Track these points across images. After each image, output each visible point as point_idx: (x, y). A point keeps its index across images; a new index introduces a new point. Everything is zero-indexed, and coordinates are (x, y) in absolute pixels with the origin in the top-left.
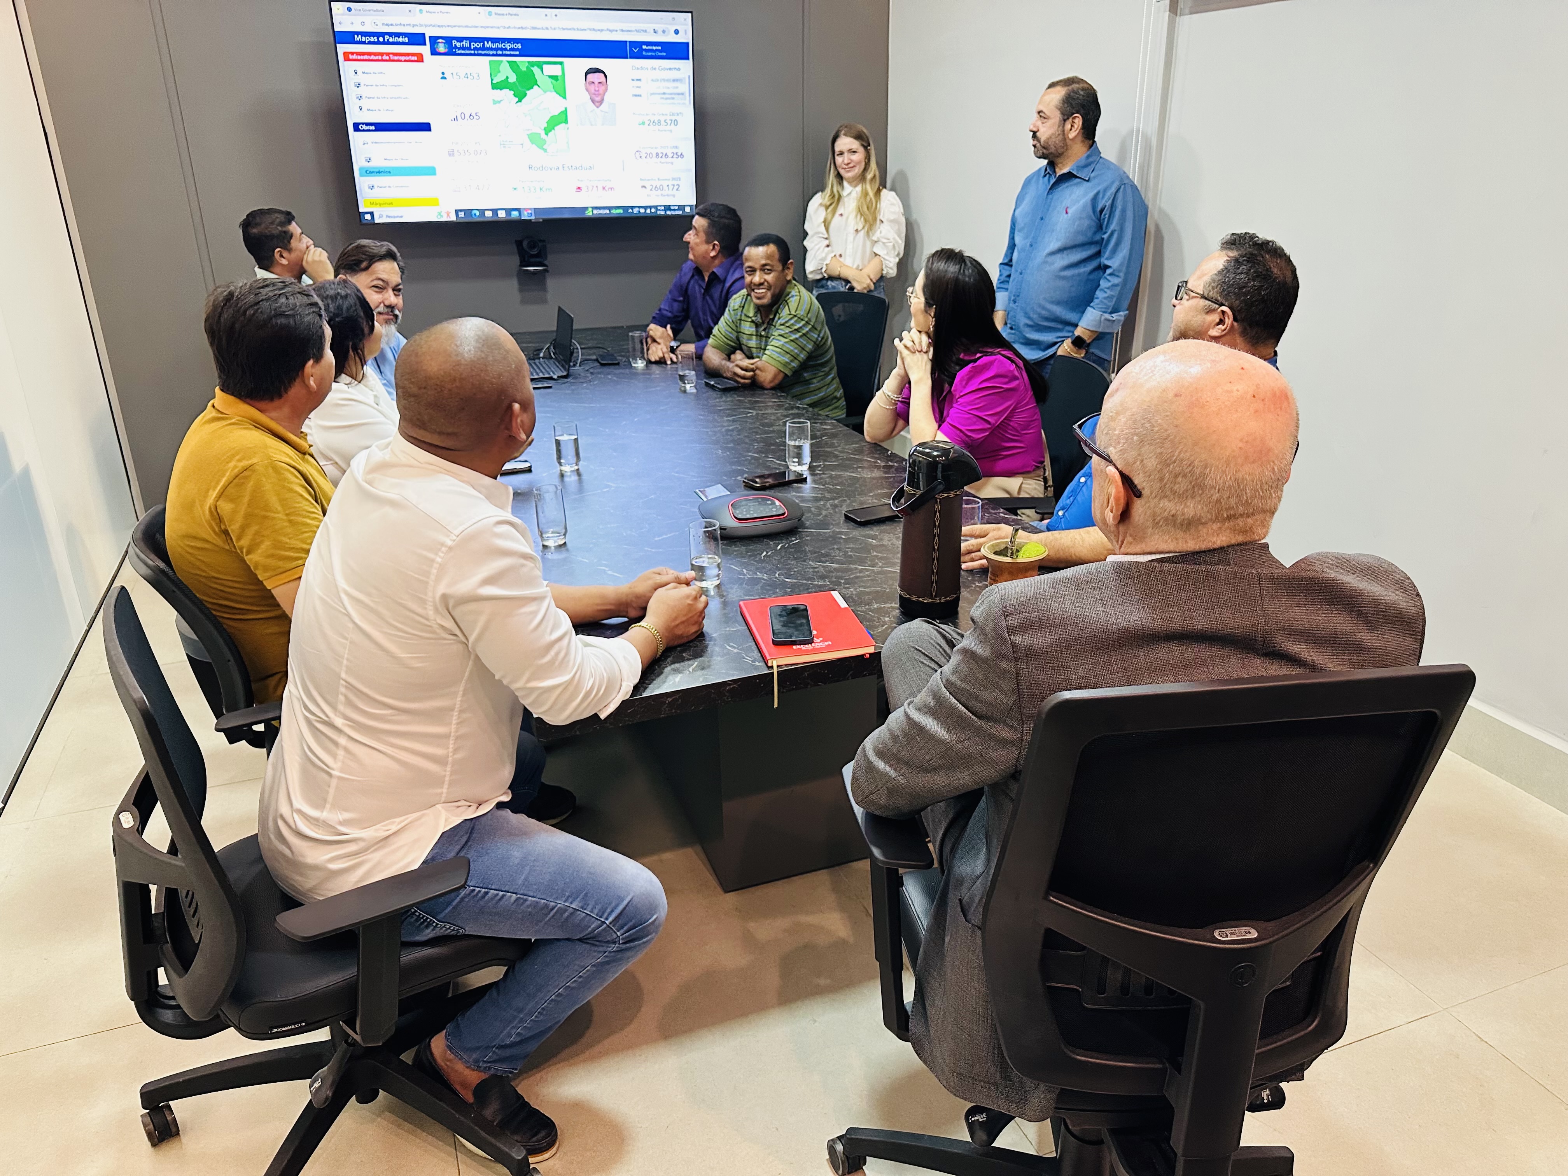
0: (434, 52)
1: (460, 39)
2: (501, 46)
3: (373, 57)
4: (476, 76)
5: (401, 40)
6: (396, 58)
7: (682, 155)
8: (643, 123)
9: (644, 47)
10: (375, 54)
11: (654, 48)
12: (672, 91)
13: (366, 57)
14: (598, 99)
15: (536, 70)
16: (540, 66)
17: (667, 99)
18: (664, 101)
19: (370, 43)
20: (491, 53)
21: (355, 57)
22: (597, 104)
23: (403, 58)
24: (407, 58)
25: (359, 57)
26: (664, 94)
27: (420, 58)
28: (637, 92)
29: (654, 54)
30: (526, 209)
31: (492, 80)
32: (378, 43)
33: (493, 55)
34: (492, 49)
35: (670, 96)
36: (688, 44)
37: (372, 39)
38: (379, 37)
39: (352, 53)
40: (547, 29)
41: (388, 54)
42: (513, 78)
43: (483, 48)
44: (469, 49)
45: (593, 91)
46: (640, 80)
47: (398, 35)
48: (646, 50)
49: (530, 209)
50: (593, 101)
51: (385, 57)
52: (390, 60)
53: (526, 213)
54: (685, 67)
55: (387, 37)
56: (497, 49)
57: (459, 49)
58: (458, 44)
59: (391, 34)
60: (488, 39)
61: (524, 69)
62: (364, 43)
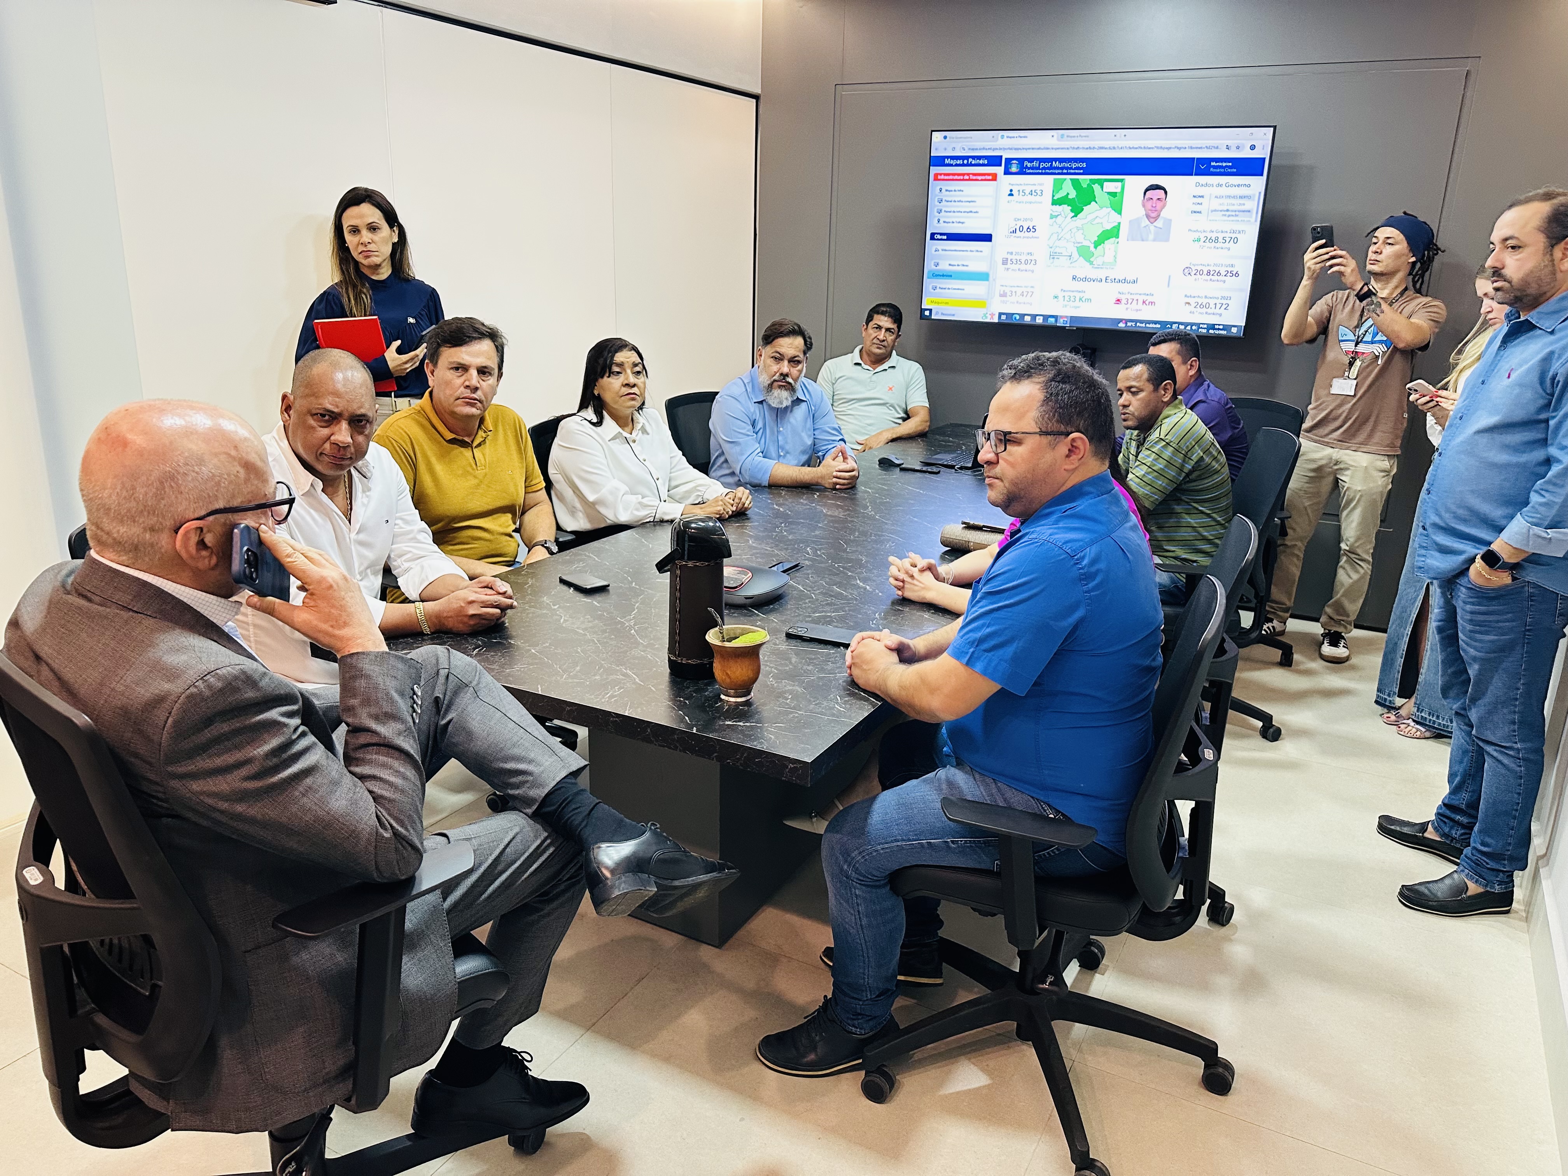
0: (1007, 172)
1: (1031, 160)
2: (1067, 165)
3: (956, 177)
4: (1039, 193)
5: (981, 162)
6: (974, 178)
7: (1237, 274)
8: (1199, 240)
9: (1213, 164)
10: (959, 175)
11: (1224, 164)
12: (1236, 208)
13: (951, 177)
14: (1153, 215)
15: (1096, 187)
16: (1101, 183)
17: (1229, 216)
18: (1226, 218)
19: (957, 165)
20: (1057, 171)
21: (942, 177)
22: (1152, 220)
23: (980, 178)
24: (983, 178)
25: (946, 177)
26: (1228, 210)
27: (994, 177)
28: (1197, 208)
29: (1222, 170)
30: (1062, 317)
31: (1053, 196)
32: (963, 165)
33: (1059, 174)
34: (1058, 168)
35: (1234, 213)
36: (1264, 159)
37: (959, 162)
38: (964, 160)
39: (941, 174)
40: (1114, 148)
41: (968, 174)
42: (1073, 194)
43: (1051, 168)
44: (1038, 168)
45: (1150, 208)
46: (1203, 197)
47: (979, 158)
48: (1215, 167)
49: (1066, 317)
50: (1148, 216)
51: (966, 177)
52: (969, 180)
53: (1062, 321)
54: (1257, 185)
55: (970, 160)
56: (1062, 168)
57: (1029, 169)
58: (1029, 165)
59: (973, 157)
60: (1056, 160)
61: (1085, 186)
62: (951, 165)
